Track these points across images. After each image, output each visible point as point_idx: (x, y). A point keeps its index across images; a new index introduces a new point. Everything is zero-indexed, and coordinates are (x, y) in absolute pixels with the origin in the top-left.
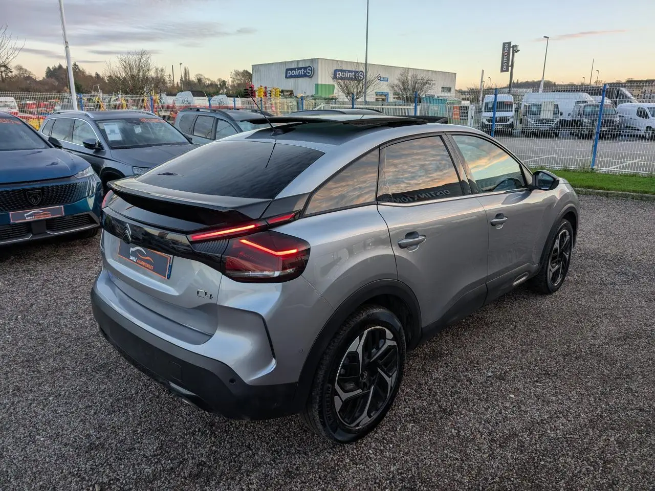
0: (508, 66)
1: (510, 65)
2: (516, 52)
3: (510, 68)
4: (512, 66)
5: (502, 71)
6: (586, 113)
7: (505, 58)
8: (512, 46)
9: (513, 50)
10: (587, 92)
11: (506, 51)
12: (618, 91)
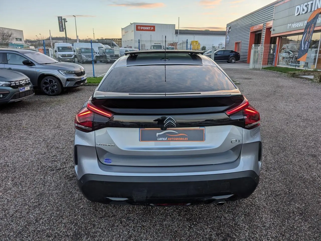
0: (63, 29)
1: (64, 28)
2: (66, 22)
3: (64, 30)
4: (65, 29)
5: (60, 31)
6: (107, 52)
7: (61, 24)
8: (63, 19)
9: (64, 21)
10: (101, 43)
11: (60, 21)
12: (112, 43)
